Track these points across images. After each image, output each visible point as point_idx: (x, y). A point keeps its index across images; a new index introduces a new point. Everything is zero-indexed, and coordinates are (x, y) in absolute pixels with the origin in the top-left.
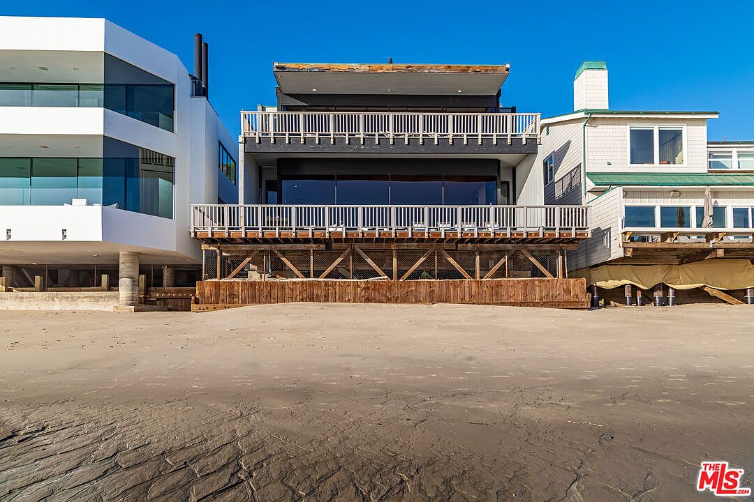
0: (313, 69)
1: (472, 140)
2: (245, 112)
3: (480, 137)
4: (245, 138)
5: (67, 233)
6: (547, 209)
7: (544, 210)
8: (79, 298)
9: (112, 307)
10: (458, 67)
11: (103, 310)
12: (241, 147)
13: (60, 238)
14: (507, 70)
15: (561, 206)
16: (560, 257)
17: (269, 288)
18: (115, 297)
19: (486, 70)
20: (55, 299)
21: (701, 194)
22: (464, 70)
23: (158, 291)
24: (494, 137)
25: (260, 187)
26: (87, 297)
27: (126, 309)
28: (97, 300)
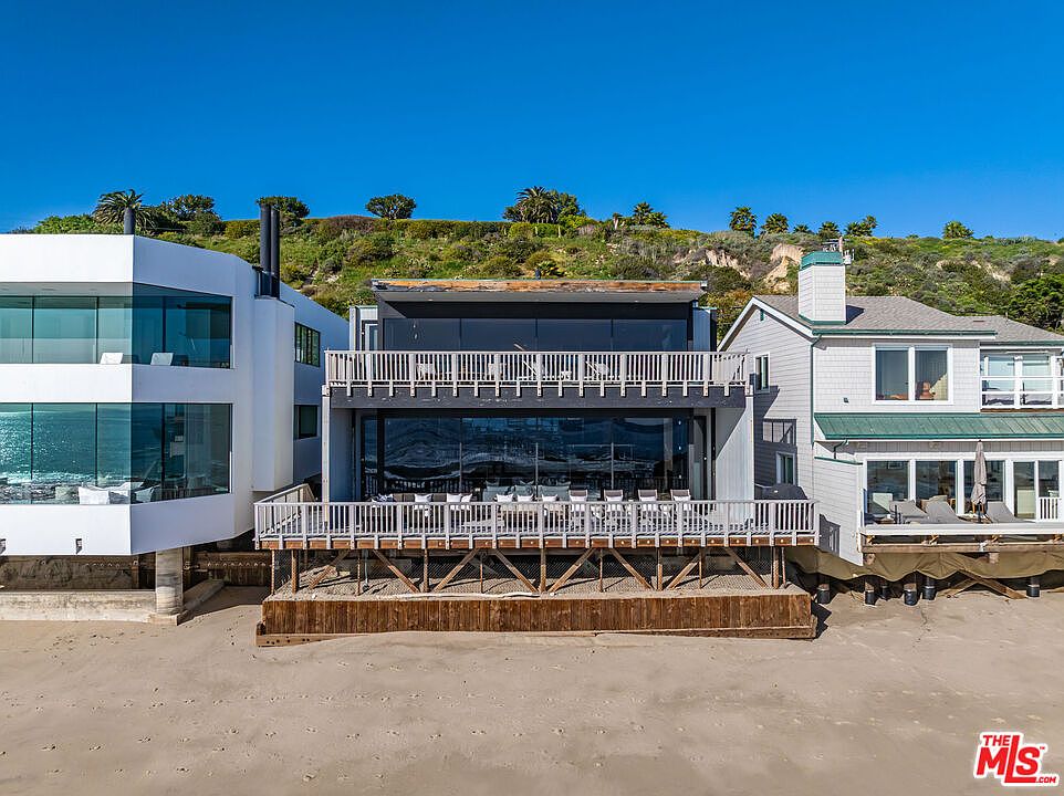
0: (428, 287)
1: (654, 391)
2: (331, 352)
3: (664, 386)
4: (331, 388)
5: (83, 544)
6: (757, 505)
7: (753, 507)
8: (100, 603)
9: (146, 616)
10: (633, 284)
11: (133, 620)
12: (326, 401)
13: (72, 551)
14: (703, 288)
15: (777, 501)
16: (776, 563)
17: (364, 611)
18: (150, 602)
19: (674, 289)
20: (68, 604)
21: (971, 447)
22: (643, 288)
23: (210, 560)
24: (685, 386)
25: (354, 425)
26: (111, 602)
27: (167, 620)
28: (126, 605)
